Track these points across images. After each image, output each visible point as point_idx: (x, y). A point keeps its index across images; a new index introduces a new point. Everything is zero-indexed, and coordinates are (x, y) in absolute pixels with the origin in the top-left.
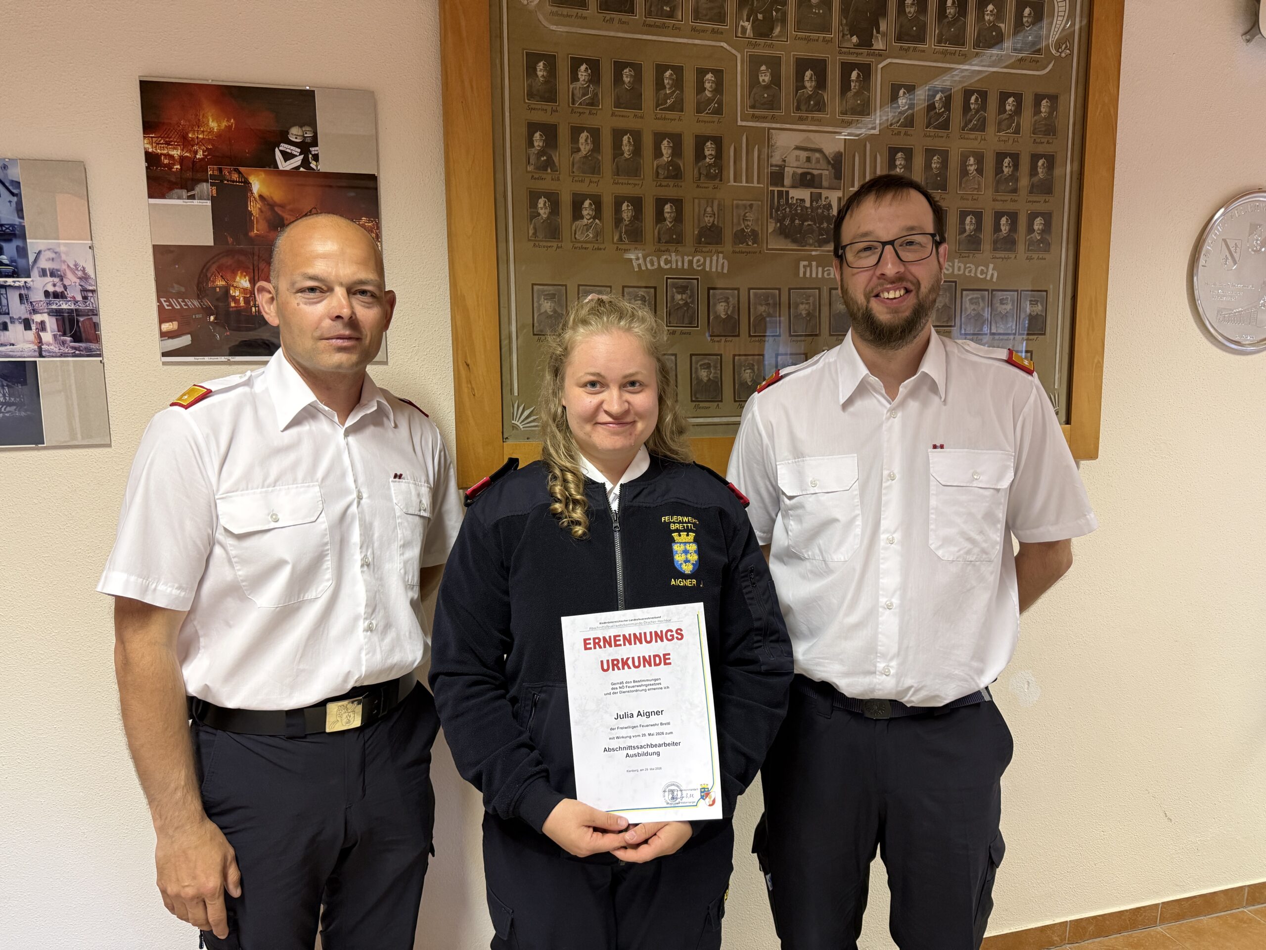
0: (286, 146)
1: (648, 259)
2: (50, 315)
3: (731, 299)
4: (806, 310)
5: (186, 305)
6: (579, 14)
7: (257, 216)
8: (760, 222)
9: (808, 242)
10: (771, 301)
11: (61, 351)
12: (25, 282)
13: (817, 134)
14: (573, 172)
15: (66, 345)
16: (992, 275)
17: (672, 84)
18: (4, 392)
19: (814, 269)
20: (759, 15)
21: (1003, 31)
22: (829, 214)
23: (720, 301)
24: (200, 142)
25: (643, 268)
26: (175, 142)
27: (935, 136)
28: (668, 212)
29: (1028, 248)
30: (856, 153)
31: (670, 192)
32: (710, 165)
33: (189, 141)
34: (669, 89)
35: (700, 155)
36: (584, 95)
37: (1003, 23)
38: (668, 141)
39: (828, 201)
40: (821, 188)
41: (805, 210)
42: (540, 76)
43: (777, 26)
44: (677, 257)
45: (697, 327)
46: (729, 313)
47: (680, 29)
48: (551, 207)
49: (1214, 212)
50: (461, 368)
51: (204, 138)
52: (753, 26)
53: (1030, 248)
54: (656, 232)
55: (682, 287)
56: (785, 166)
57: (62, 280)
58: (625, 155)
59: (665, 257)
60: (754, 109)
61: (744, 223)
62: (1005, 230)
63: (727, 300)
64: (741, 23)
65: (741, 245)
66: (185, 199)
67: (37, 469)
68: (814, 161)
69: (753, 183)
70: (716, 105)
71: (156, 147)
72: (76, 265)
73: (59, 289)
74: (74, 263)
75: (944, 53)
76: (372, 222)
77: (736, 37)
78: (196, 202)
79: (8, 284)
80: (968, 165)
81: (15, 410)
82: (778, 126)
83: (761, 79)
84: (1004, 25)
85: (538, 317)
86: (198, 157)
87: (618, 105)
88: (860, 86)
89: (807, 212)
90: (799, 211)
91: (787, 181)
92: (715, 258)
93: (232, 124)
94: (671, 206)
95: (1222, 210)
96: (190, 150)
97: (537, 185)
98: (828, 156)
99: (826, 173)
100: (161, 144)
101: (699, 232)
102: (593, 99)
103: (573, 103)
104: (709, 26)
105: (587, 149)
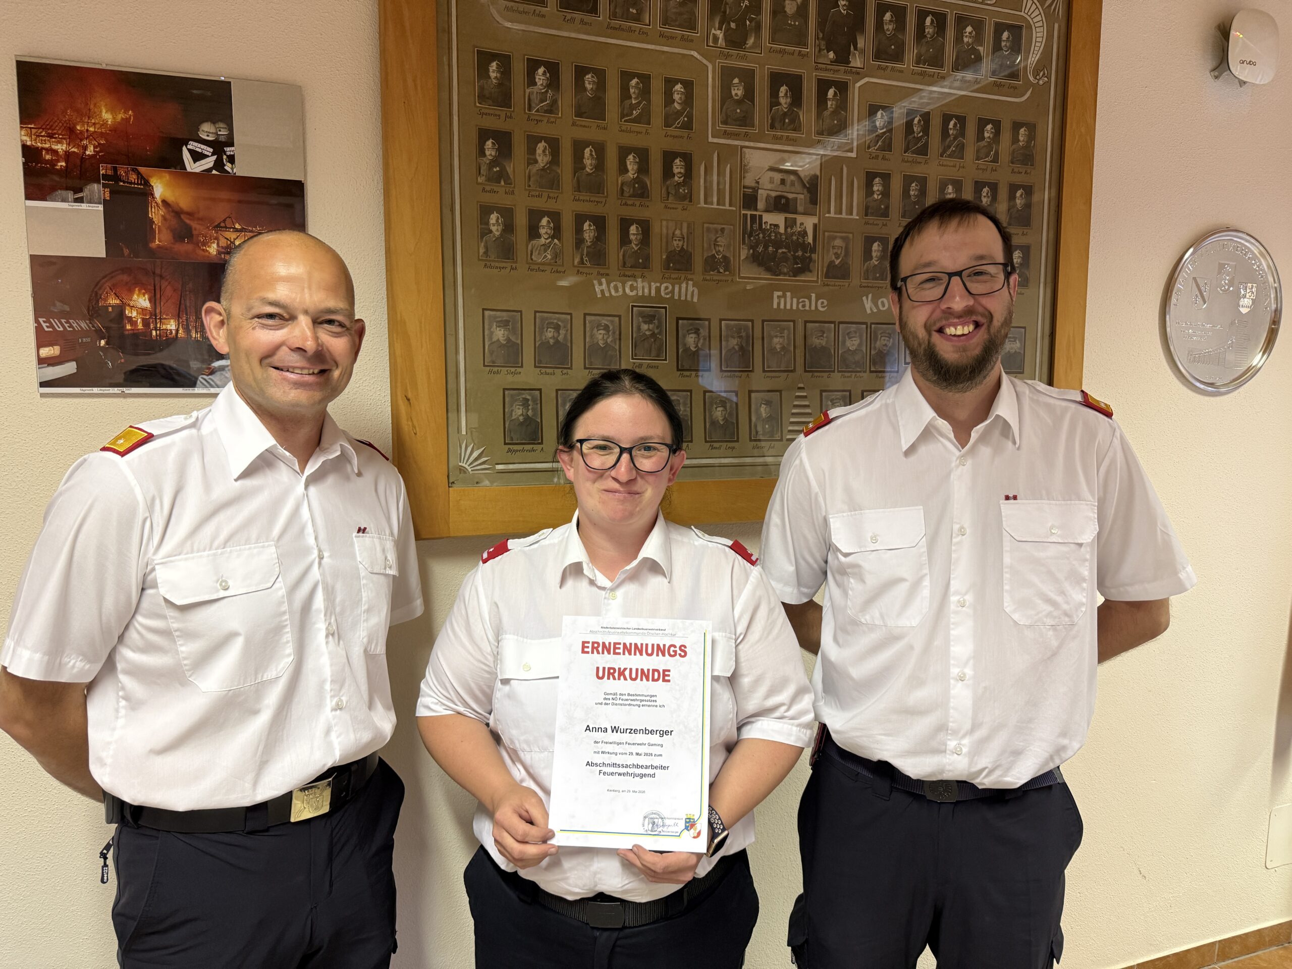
0: (196, 144)
1: (612, 285)
3: (701, 331)
4: (781, 344)
5: (71, 326)
6: (537, 12)
7: (160, 224)
9: (782, 270)
10: (744, 334)
13: (792, 155)
14: (529, 186)
17: (639, 94)
19: (788, 300)
20: (732, 23)
21: (982, 54)
22: (804, 241)
23: (690, 332)
24: (91, 136)
25: (607, 294)
26: (59, 135)
27: (912, 162)
28: (634, 234)
30: (833, 178)
31: (636, 212)
32: (679, 184)
33: (77, 135)
34: (636, 98)
35: (668, 173)
36: (542, 101)
37: (982, 46)
38: (633, 156)
39: (803, 227)
40: (796, 212)
42: (492, 78)
43: (751, 36)
44: (644, 283)
45: (665, 360)
46: (698, 347)
47: (647, 34)
48: (505, 223)
49: (1185, 250)
50: (400, 402)
51: (95, 132)
52: (725, 35)
54: (621, 253)
55: (651, 316)
56: (758, 188)
58: (587, 169)
59: (631, 283)
60: (726, 124)
61: (715, 249)
63: (697, 331)
64: (713, 31)
65: (712, 273)
66: (71, 202)
68: (788, 183)
69: (724, 205)
70: (686, 119)
71: (35, 140)
75: (922, 74)
77: (707, 46)
78: (84, 206)
80: (947, 194)
82: (752, 144)
83: (733, 93)
84: (983, 48)
85: (489, 346)
86: (88, 153)
87: (579, 114)
88: (836, 104)
89: (781, 238)
90: (773, 238)
91: (761, 205)
92: (684, 285)
93: (130, 117)
94: (637, 227)
95: (1191, 250)
96: (79, 145)
97: (489, 199)
98: (803, 179)
99: (802, 198)
100: (42, 136)
101: (667, 256)
102: (552, 106)
103: (530, 109)
104: (678, 32)
105: (545, 161)
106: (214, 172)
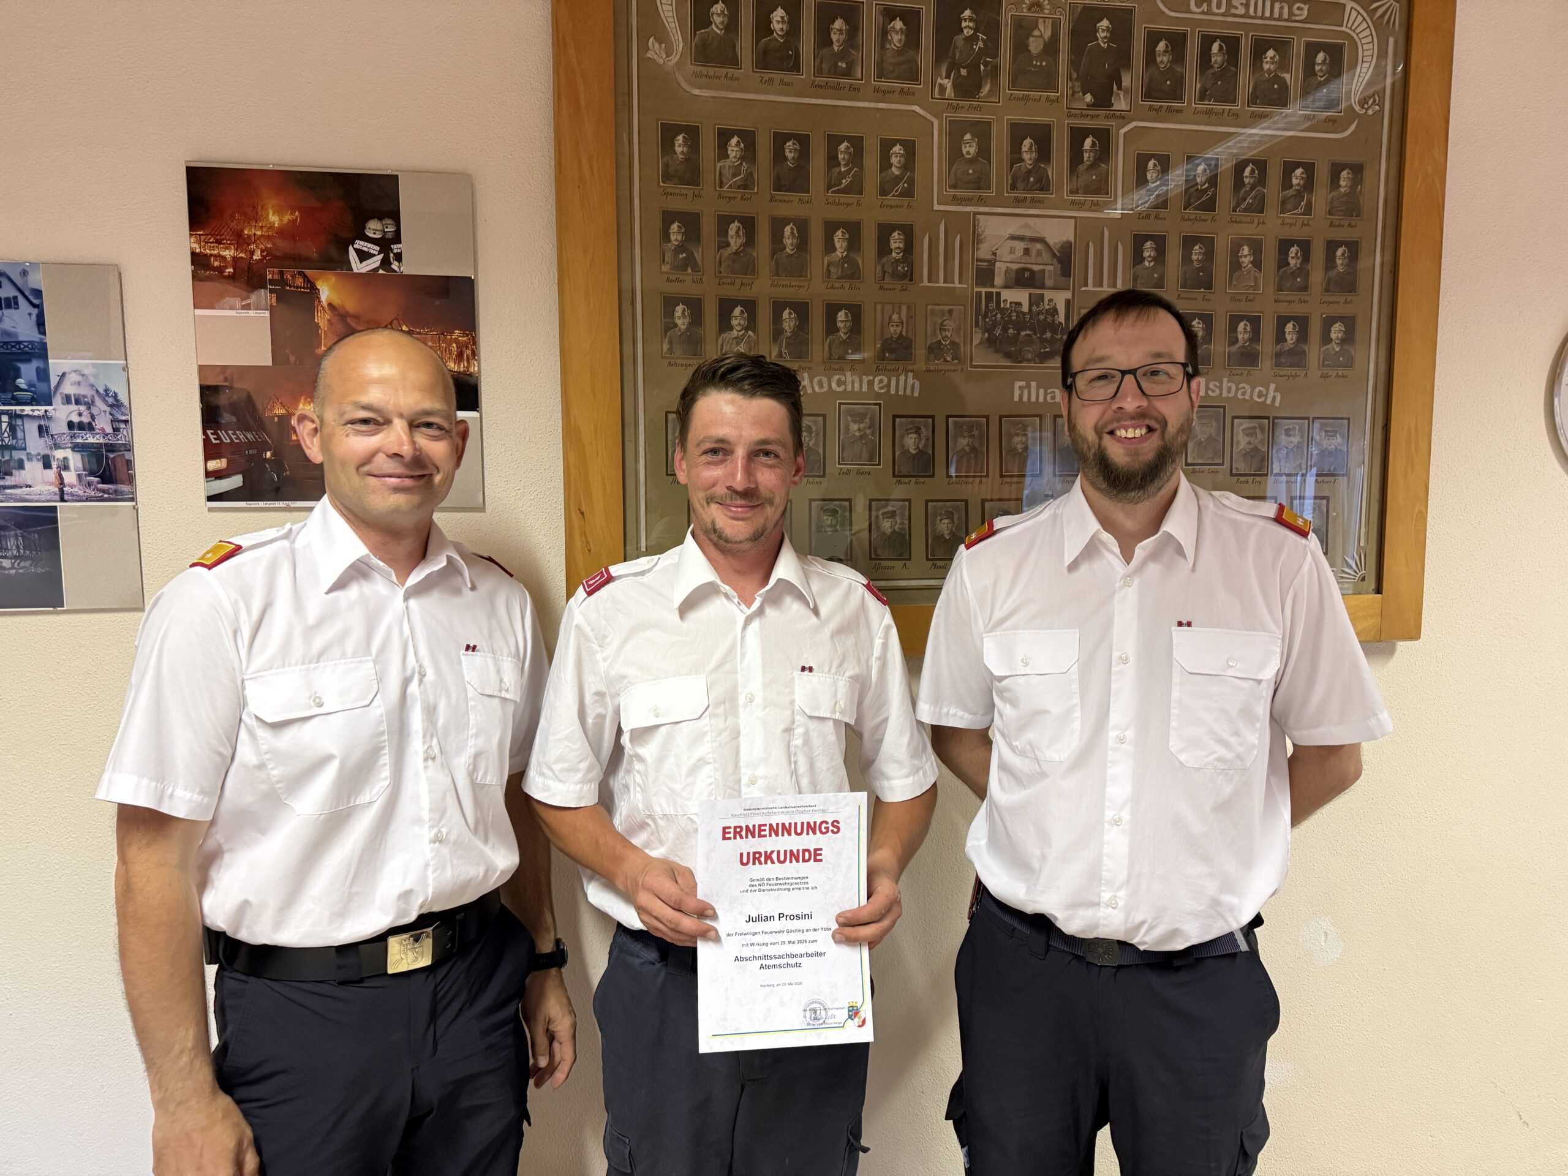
0: (362, 243)
1: (816, 380)
2: (74, 451)
3: (923, 430)
4: (1023, 443)
5: (237, 438)
7: (325, 328)
8: (962, 333)
9: (1025, 356)
10: (976, 433)
11: (86, 494)
12: (46, 411)
13: (1037, 220)
14: (720, 272)
15: (92, 487)
16: (1274, 398)
17: (849, 158)
18: (17, 544)
19: (1033, 390)
20: (962, 69)
21: (1289, 83)
22: (1054, 321)
23: (909, 432)
24: (258, 240)
26: (227, 240)
28: (842, 321)
29: (1323, 363)
30: (1091, 243)
31: (843, 293)
32: (897, 261)
33: (244, 239)
34: (846, 165)
35: (884, 249)
36: (735, 175)
37: (1288, 72)
38: (842, 232)
39: (1052, 304)
40: (1043, 287)
41: (1021, 316)
42: (678, 153)
43: (986, 83)
44: (854, 377)
45: (879, 465)
46: (921, 447)
47: (859, 90)
48: (692, 315)
50: (574, 516)
51: (262, 235)
52: (953, 84)
53: (1326, 363)
54: (827, 344)
55: (861, 414)
56: (996, 261)
57: (89, 408)
58: (787, 250)
59: (838, 377)
60: (956, 189)
61: (941, 333)
62: (1292, 339)
63: (918, 431)
64: (939, 81)
65: (937, 362)
66: (238, 309)
67: (55, 638)
68: (1033, 253)
69: (954, 283)
70: (906, 185)
71: (205, 246)
72: (106, 390)
73: (86, 419)
74: (104, 388)
75: (1208, 112)
76: (467, 335)
77: (932, 98)
78: (251, 313)
79: (25, 413)
80: (1241, 257)
81: (31, 565)
82: (987, 209)
83: (964, 151)
84: (1289, 75)
85: (672, 453)
86: (255, 257)
87: (778, 187)
88: (1095, 156)
89: (1024, 318)
90: (1014, 318)
91: (999, 280)
92: (902, 378)
93: (297, 218)
94: (846, 314)
96: (247, 250)
97: (674, 289)
98: (1053, 248)
99: (1051, 270)
100: (211, 243)
101: (882, 345)
102: (746, 180)
103: (721, 185)
104: (897, 85)
105: (738, 244)
106: (381, 271)
